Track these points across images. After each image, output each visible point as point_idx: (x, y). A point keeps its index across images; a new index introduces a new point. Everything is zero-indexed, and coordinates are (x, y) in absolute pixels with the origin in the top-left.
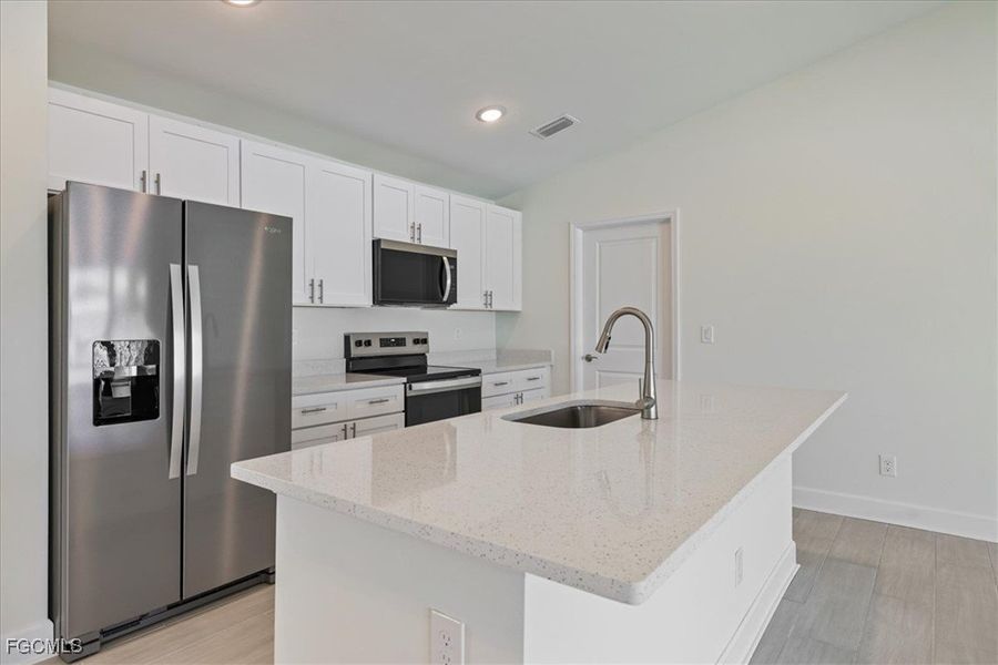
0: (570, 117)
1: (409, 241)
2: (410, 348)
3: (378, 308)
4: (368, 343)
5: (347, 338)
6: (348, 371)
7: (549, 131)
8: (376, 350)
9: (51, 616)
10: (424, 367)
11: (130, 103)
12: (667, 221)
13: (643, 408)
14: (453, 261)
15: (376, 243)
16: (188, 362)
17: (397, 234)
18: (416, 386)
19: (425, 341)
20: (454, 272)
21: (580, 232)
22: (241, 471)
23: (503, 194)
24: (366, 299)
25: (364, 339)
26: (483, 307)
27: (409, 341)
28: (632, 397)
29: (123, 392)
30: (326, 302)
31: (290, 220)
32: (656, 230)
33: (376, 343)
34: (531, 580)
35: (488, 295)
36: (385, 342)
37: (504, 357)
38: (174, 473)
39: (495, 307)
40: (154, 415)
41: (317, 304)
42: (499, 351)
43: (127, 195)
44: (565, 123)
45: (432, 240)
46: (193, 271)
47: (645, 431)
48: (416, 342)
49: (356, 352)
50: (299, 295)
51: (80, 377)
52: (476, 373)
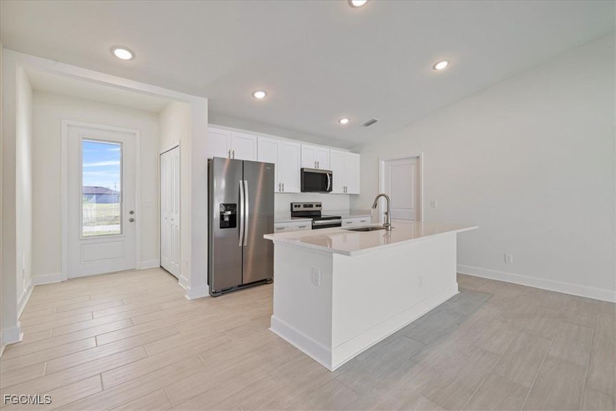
0: (375, 119)
1: (314, 168)
2: (315, 208)
3: (303, 193)
4: (299, 206)
5: (292, 204)
6: (292, 216)
7: (368, 124)
8: (302, 208)
9: (208, 284)
10: (320, 215)
11: (224, 127)
12: (418, 157)
13: (386, 227)
14: (331, 175)
15: (302, 170)
16: (244, 211)
17: (310, 166)
18: (316, 222)
19: (320, 206)
20: (331, 179)
21: (383, 162)
22: (266, 237)
23: (353, 148)
24: (299, 190)
25: (298, 205)
26: (342, 192)
27: (314, 206)
28: (381, 224)
29: (227, 219)
30: (285, 191)
31: (274, 164)
32: (414, 161)
33: (302, 206)
34: (334, 255)
35: (345, 188)
36: (305, 206)
37: (353, 212)
38: (240, 245)
39: (348, 193)
40: (235, 226)
41: (282, 192)
42: (350, 210)
43: (225, 159)
44: (374, 121)
45: (323, 167)
46: (246, 182)
47: (387, 234)
48: (317, 206)
49: (295, 209)
50: (276, 190)
51: (216, 215)
52: (339, 218)
